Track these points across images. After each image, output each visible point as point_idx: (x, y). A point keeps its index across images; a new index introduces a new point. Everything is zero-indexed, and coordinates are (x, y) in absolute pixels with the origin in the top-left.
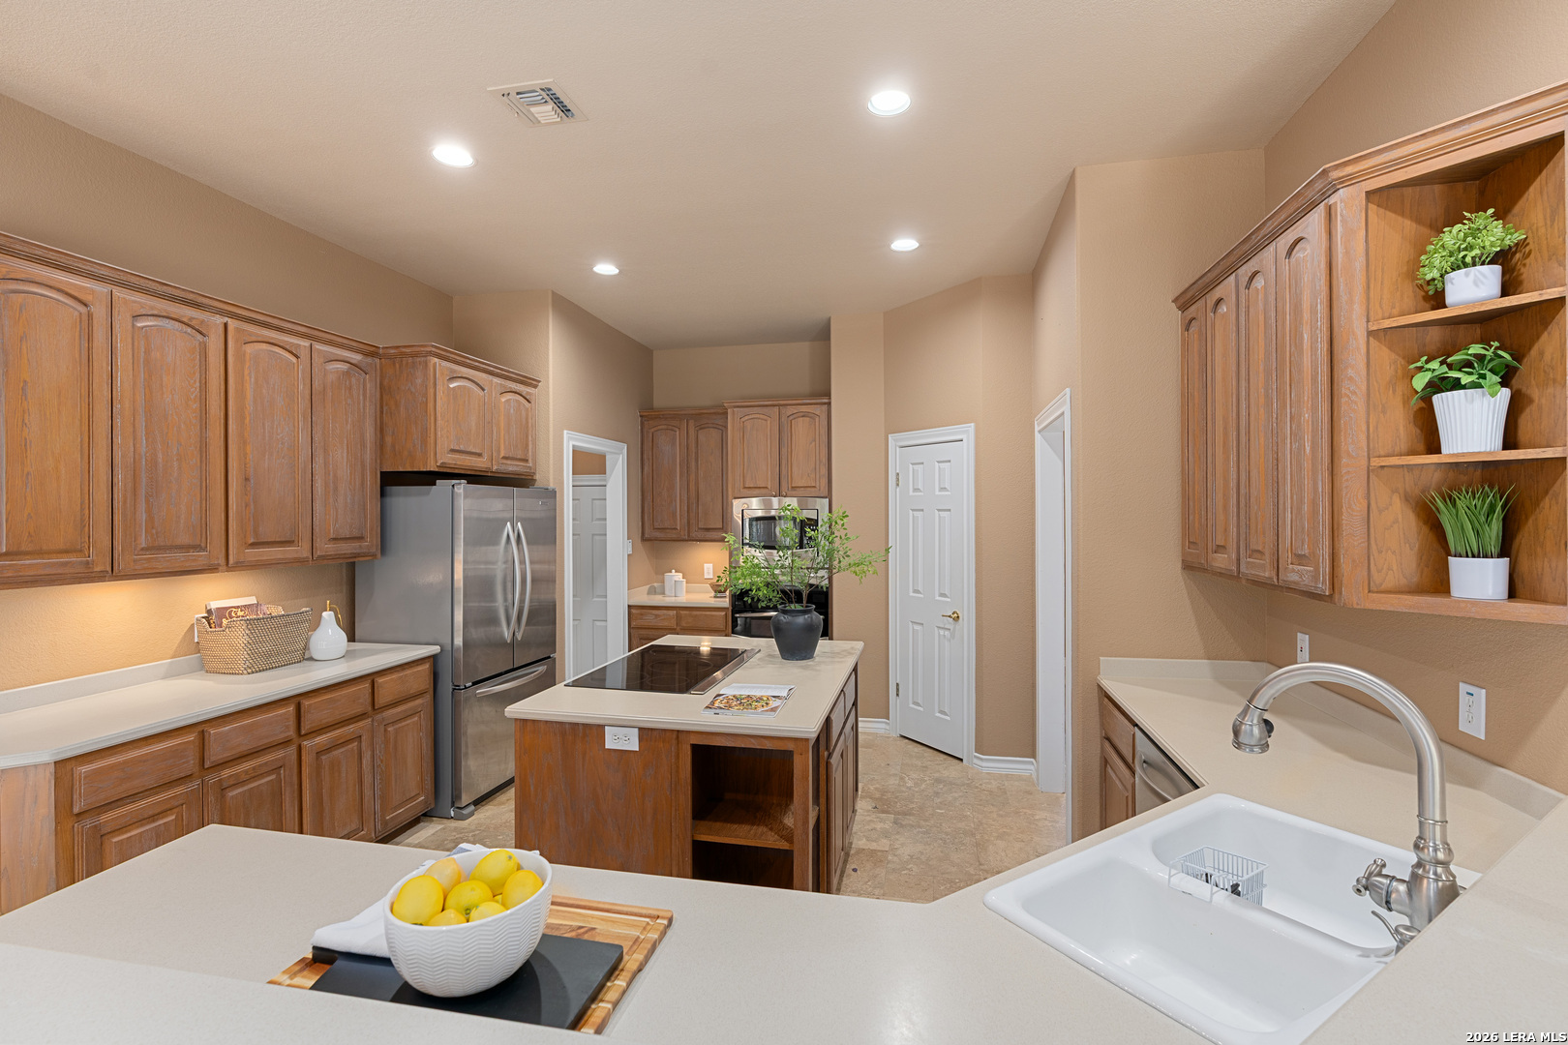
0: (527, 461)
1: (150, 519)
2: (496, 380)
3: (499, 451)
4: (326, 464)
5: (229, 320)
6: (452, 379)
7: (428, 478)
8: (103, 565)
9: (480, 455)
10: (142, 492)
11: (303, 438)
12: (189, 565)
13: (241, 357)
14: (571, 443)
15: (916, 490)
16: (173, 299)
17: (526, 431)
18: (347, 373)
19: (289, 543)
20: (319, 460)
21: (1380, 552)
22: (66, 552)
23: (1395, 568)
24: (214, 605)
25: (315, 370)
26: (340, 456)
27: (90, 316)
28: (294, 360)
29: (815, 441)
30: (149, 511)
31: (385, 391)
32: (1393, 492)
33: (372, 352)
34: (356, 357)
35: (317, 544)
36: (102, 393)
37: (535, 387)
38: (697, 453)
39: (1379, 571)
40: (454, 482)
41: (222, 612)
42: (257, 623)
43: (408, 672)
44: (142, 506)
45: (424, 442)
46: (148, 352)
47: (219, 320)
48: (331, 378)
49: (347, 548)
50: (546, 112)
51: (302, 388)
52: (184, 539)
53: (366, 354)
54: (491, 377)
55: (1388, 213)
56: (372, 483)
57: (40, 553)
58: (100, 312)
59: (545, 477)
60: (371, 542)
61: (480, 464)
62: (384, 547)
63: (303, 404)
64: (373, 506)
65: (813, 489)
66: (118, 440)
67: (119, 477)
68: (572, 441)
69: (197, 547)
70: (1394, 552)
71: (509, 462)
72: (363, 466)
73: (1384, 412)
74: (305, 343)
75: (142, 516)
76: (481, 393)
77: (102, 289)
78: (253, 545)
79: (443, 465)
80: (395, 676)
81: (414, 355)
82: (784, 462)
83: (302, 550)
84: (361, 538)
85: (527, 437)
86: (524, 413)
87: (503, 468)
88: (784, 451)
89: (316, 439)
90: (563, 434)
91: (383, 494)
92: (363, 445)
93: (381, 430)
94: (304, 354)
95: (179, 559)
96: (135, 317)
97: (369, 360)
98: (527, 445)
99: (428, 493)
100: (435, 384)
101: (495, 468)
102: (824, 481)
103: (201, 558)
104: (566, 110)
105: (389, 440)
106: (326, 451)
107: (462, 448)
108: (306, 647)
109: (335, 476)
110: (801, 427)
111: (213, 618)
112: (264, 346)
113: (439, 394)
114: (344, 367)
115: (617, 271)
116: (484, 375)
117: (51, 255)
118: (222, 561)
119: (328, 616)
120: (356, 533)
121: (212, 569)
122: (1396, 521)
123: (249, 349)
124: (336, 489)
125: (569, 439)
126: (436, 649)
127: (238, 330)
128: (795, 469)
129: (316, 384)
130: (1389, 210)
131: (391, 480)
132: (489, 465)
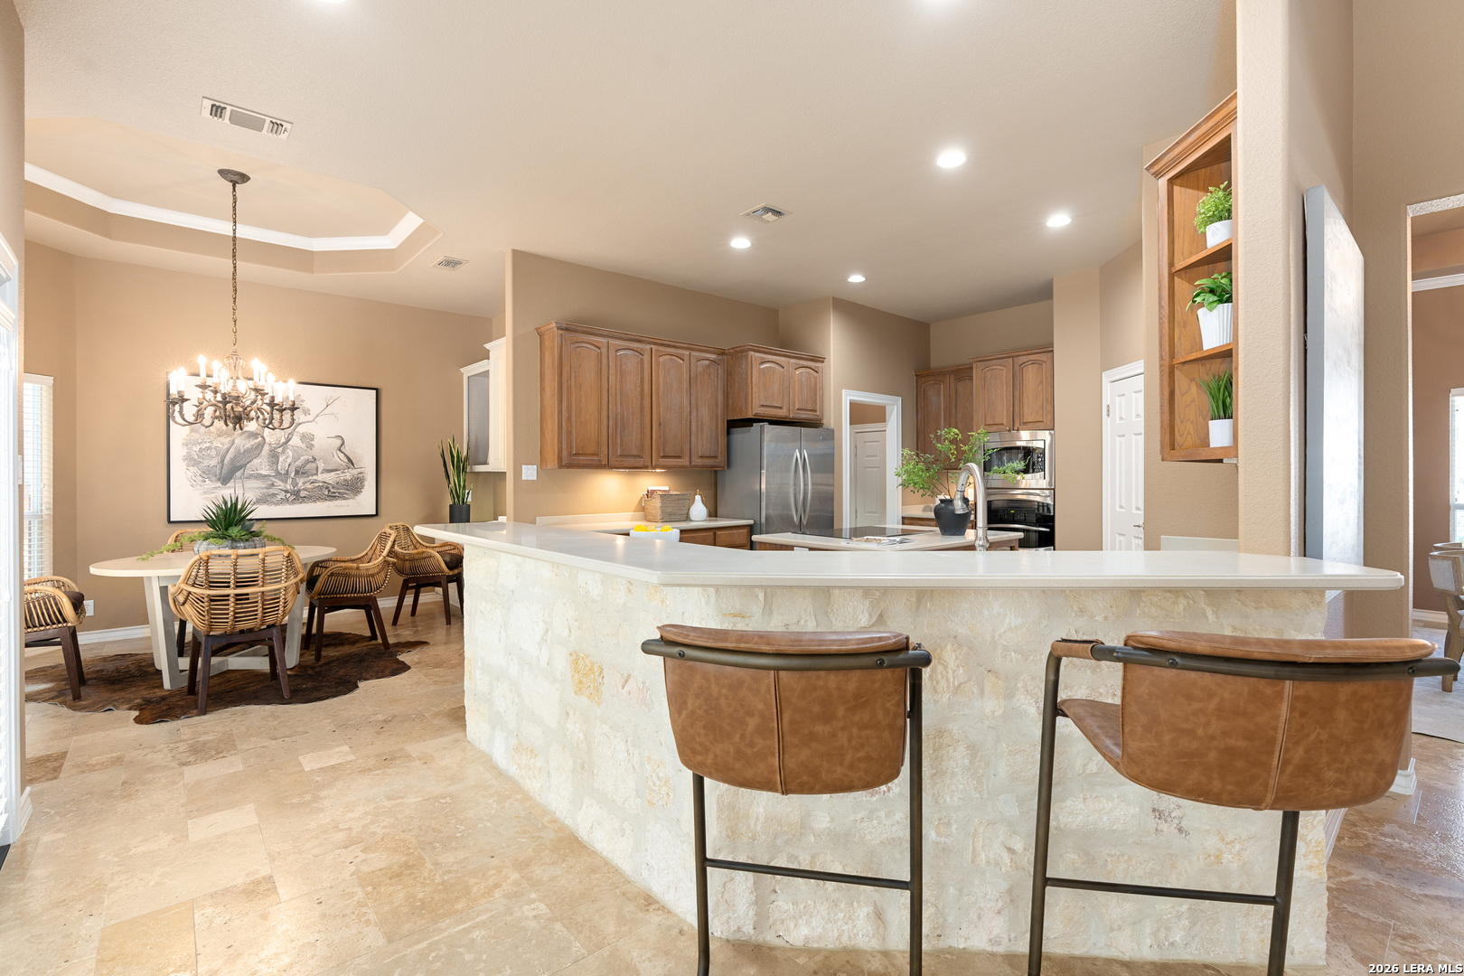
0: (816, 411)
1: (622, 442)
2: (792, 361)
3: (794, 405)
4: (697, 416)
5: (652, 346)
6: (762, 363)
7: (748, 422)
8: (604, 462)
9: (781, 408)
10: (619, 430)
11: (686, 402)
12: (636, 465)
13: (658, 363)
14: (849, 398)
15: (1121, 418)
16: (630, 340)
17: (816, 391)
18: (708, 366)
19: (679, 457)
20: (694, 414)
21: (1182, 422)
22: (593, 455)
23: (1192, 433)
24: (650, 488)
25: (692, 366)
26: (704, 412)
27: (601, 353)
28: (681, 362)
29: (1042, 383)
30: (621, 438)
31: (729, 375)
32: (1191, 381)
33: (722, 353)
34: (713, 357)
35: (693, 459)
36: (605, 386)
37: (823, 362)
38: (956, 401)
39: (1181, 436)
40: (762, 424)
41: (653, 492)
42: (665, 496)
43: (735, 531)
44: (619, 436)
45: (746, 401)
46: (621, 366)
47: (648, 347)
48: (700, 369)
49: (708, 462)
50: (769, 216)
51: (685, 376)
52: (634, 452)
53: (718, 354)
54: (788, 359)
55: (1188, 190)
56: (722, 426)
57: (585, 454)
58: (604, 350)
59: (830, 421)
60: (721, 460)
61: (781, 413)
62: (729, 463)
63: (686, 385)
64: (722, 440)
65: (1041, 424)
66: (610, 406)
67: (611, 423)
68: (848, 396)
69: (640, 456)
70: (1192, 423)
71: (801, 412)
72: (717, 417)
73: (1185, 326)
74: (687, 352)
75: (619, 441)
76: (782, 370)
77: (604, 340)
78: (663, 457)
79: (756, 414)
80: (727, 532)
81: (742, 352)
82: (1016, 403)
83: (684, 462)
84: (716, 457)
85: (816, 395)
86: (813, 380)
87: (797, 416)
88: (1017, 393)
89: (692, 403)
90: (841, 393)
91: (728, 433)
92: (717, 405)
93: (727, 396)
94: (686, 358)
95: (632, 461)
96: (616, 351)
97: (720, 357)
98: (816, 400)
99: (749, 431)
100: (752, 367)
101: (791, 416)
102: (1049, 417)
103: (640, 462)
104: (778, 213)
105: (730, 401)
106: (697, 409)
107: (768, 404)
108: (688, 513)
109: (702, 422)
110: (1031, 374)
111: (650, 494)
112: (668, 357)
113: (754, 373)
114: (707, 362)
115: (863, 279)
116: (783, 359)
117: (589, 330)
118: (649, 464)
119: (698, 498)
120: (713, 454)
121: (646, 467)
122: (1193, 401)
123: (661, 359)
124: (702, 429)
125: (847, 395)
126: (751, 522)
127: (656, 350)
128: (1025, 408)
129: (692, 373)
130: (1190, 188)
131: (733, 424)
132: (787, 414)
